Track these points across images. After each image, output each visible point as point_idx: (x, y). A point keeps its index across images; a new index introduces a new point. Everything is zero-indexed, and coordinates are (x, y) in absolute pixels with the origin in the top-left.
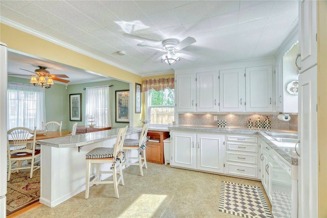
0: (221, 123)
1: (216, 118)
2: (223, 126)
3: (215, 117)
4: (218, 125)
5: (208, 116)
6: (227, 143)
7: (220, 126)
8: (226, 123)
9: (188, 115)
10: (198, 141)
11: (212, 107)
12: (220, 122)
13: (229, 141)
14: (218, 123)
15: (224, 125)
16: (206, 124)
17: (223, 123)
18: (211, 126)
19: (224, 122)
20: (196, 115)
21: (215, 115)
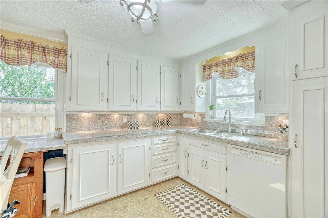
0: (134, 125)
1: (125, 119)
2: (136, 128)
3: (124, 117)
4: (131, 127)
5: (116, 116)
6: (153, 148)
7: (133, 128)
8: (138, 125)
9: (86, 115)
10: (120, 152)
11: (129, 105)
12: (133, 123)
13: (154, 144)
14: (131, 125)
15: (137, 126)
16: (114, 127)
17: (136, 125)
18: (120, 130)
19: (137, 123)
20: (99, 115)
21: (124, 115)
